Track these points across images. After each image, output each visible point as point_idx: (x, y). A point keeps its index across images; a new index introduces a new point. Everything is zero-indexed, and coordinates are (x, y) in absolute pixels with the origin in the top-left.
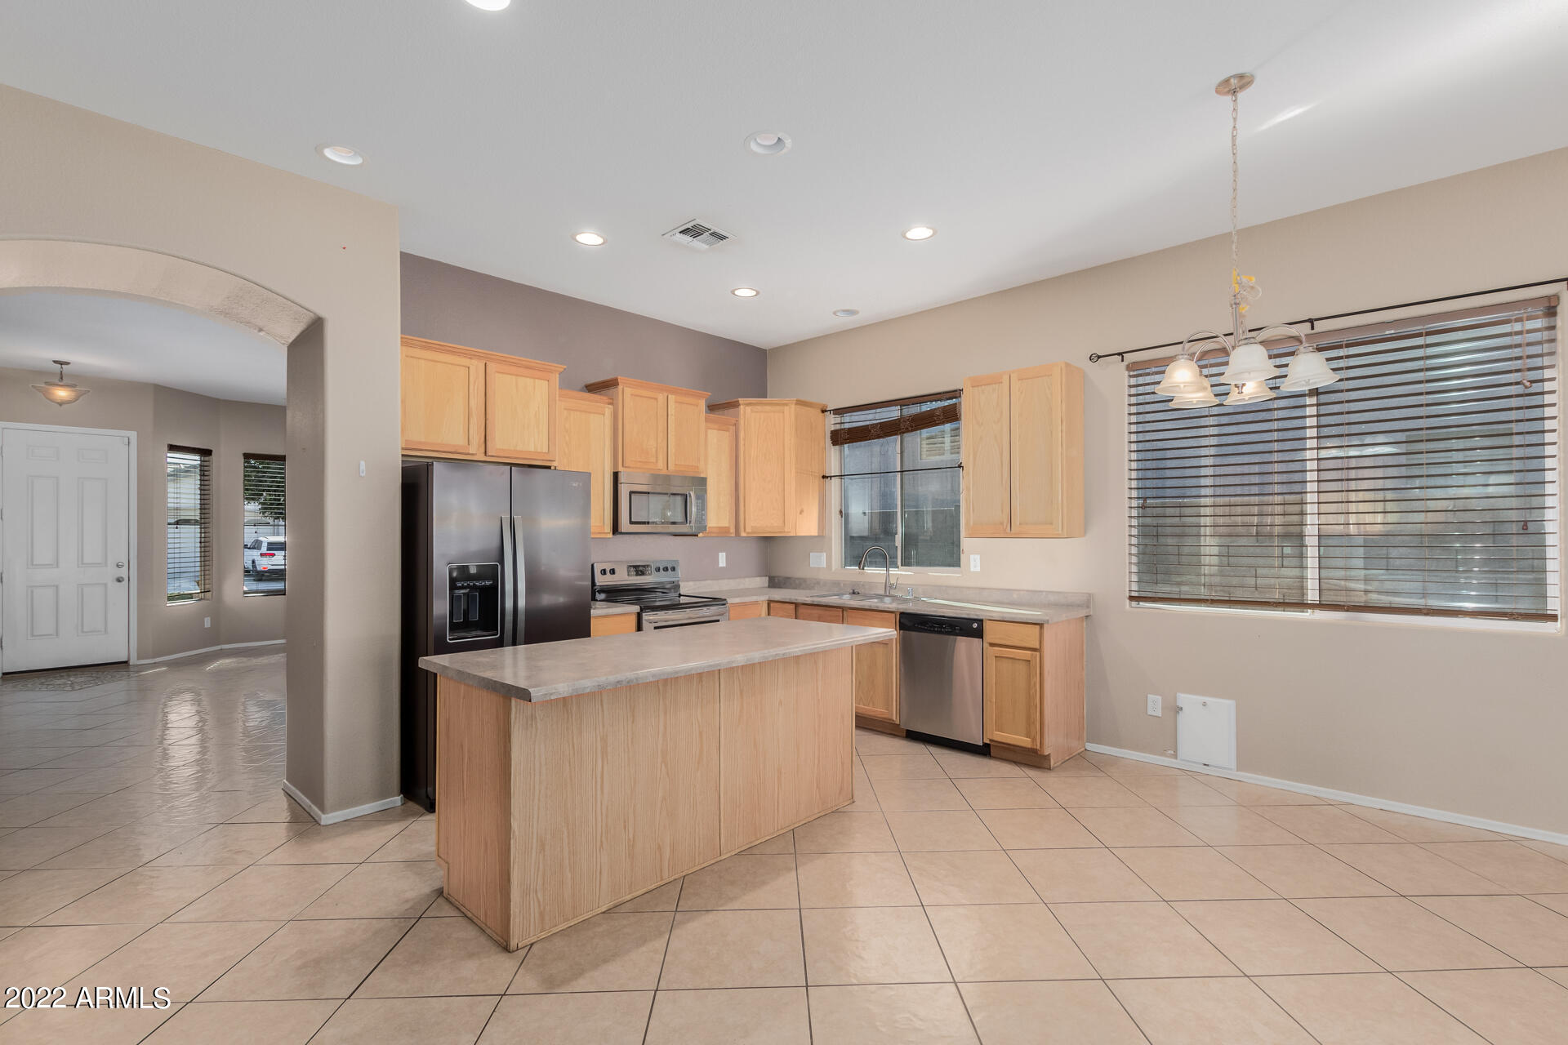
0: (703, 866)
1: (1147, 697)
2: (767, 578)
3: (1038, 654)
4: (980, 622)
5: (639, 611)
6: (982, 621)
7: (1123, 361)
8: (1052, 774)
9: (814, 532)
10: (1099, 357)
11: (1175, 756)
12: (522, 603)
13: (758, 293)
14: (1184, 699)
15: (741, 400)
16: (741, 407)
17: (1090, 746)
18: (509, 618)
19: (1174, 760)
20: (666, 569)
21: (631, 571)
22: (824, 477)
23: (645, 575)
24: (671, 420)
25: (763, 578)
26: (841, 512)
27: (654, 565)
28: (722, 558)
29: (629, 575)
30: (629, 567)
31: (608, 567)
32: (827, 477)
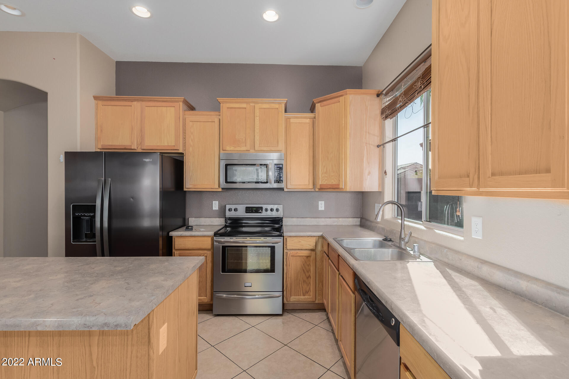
2: (359, 219)
9: (376, 189)
12: (106, 226)
15: (315, 100)
16: (316, 105)
18: (98, 233)
20: (272, 210)
21: (249, 210)
22: (378, 146)
23: (258, 212)
24: (257, 119)
25: (356, 219)
26: (385, 172)
27: (264, 207)
28: (321, 204)
29: (246, 212)
30: (246, 208)
31: (233, 207)
32: (381, 146)
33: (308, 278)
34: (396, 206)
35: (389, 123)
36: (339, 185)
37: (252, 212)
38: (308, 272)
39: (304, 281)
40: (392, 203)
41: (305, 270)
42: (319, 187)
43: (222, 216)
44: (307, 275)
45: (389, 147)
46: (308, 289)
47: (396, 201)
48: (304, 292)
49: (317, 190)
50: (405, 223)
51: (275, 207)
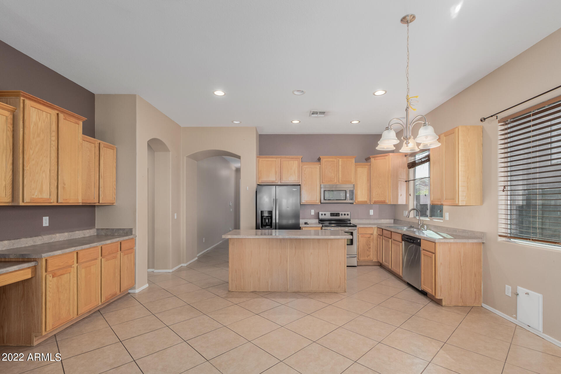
0: (281, 291)
1: (505, 286)
2: (393, 220)
3: (434, 255)
4: (420, 239)
5: (322, 226)
6: (421, 239)
7: (497, 119)
8: (443, 308)
9: (404, 203)
10: (485, 119)
11: (516, 318)
12: (277, 221)
13: (359, 122)
14: (521, 290)
15: (371, 157)
16: (371, 159)
17: (484, 305)
18: (274, 224)
19: (515, 320)
20: (345, 215)
21: (332, 215)
22: (406, 181)
23: (337, 216)
24: (340, 167)
25: (391, 220)
26: (410, 195)
27: (340, 213)
28: (371, 211)
29: (331, 216)
30: (331, 213)
31: (323, 213)
32: (407, 181)
33: (369, 248)
34: (415, 210)
35: (412, 170)
36: (385, 201)
37: (334, 216)
38: (369, 245)
39: (367, 250)
40: (414, 209)
41: (368, 245)
42: (373, 202)
43: (316, 218)
44: (369, 247)
45: (411, 183)
46: (369, 254)
47: (415, 208)
48: (367, 256)
49: (372, 204)
50: (420, 219)
51: (346, 213)
